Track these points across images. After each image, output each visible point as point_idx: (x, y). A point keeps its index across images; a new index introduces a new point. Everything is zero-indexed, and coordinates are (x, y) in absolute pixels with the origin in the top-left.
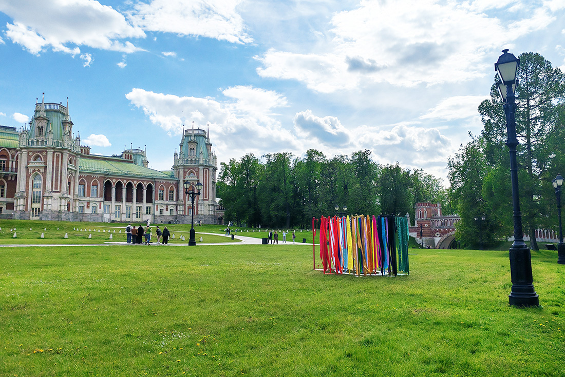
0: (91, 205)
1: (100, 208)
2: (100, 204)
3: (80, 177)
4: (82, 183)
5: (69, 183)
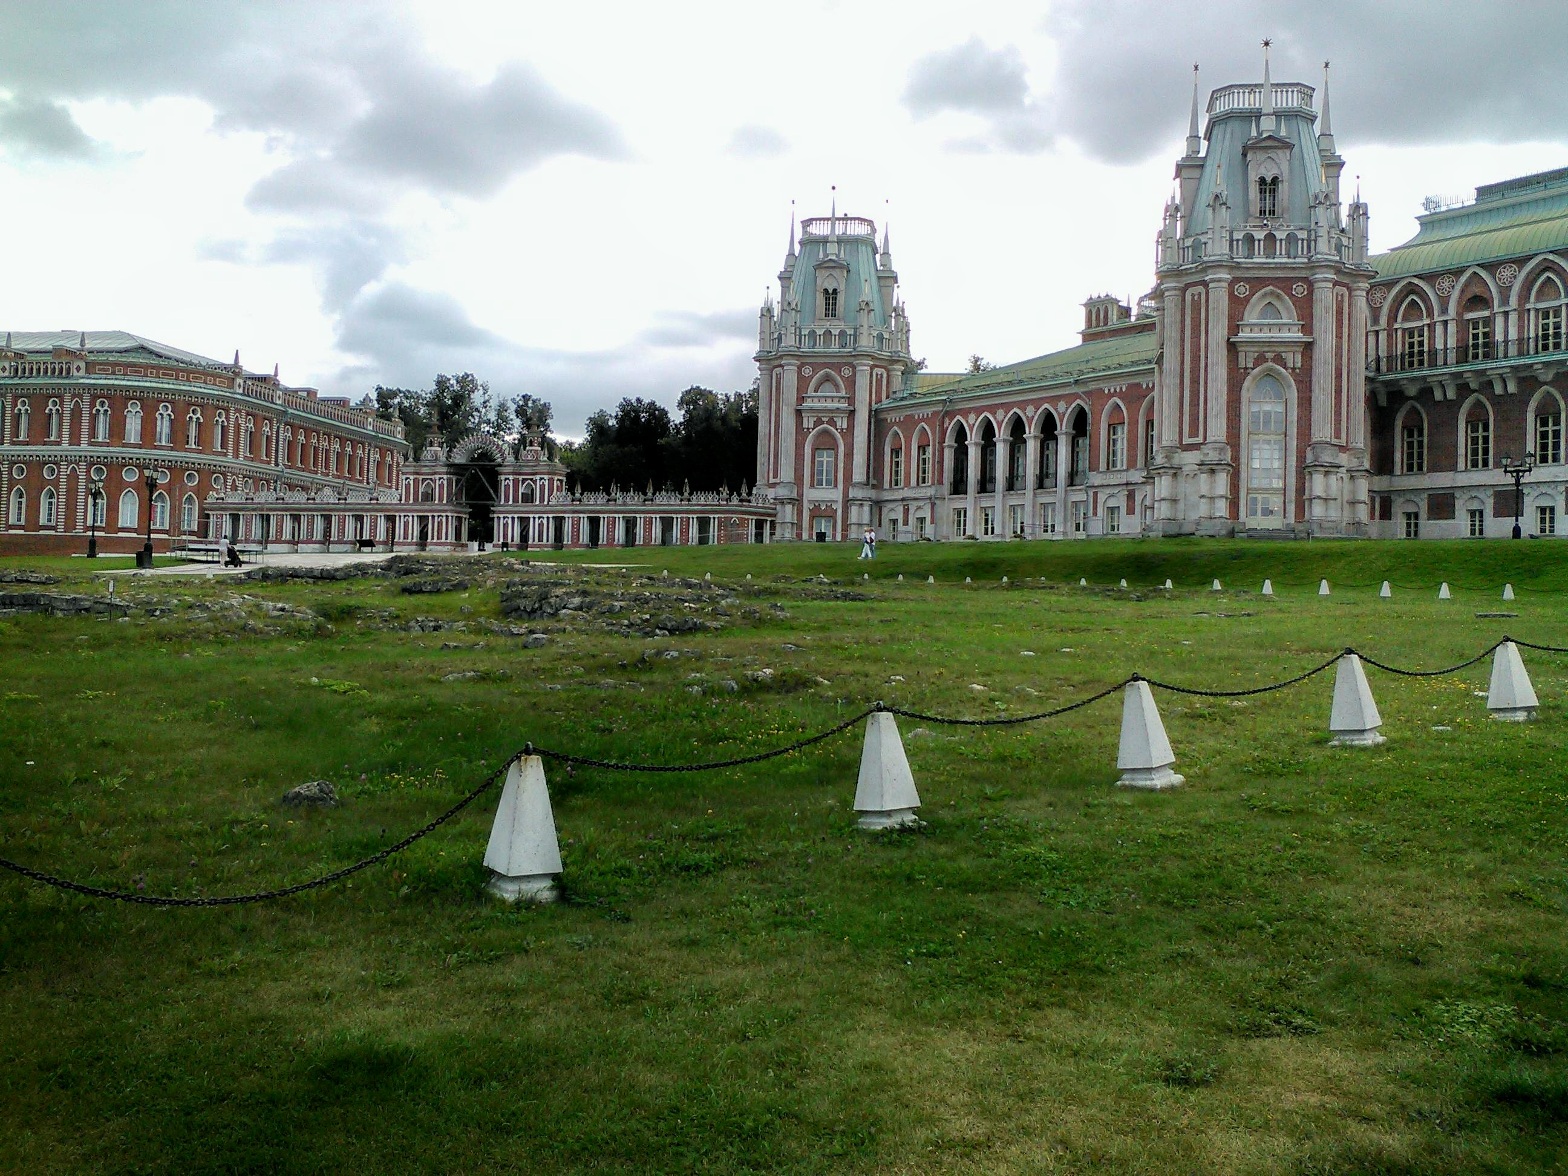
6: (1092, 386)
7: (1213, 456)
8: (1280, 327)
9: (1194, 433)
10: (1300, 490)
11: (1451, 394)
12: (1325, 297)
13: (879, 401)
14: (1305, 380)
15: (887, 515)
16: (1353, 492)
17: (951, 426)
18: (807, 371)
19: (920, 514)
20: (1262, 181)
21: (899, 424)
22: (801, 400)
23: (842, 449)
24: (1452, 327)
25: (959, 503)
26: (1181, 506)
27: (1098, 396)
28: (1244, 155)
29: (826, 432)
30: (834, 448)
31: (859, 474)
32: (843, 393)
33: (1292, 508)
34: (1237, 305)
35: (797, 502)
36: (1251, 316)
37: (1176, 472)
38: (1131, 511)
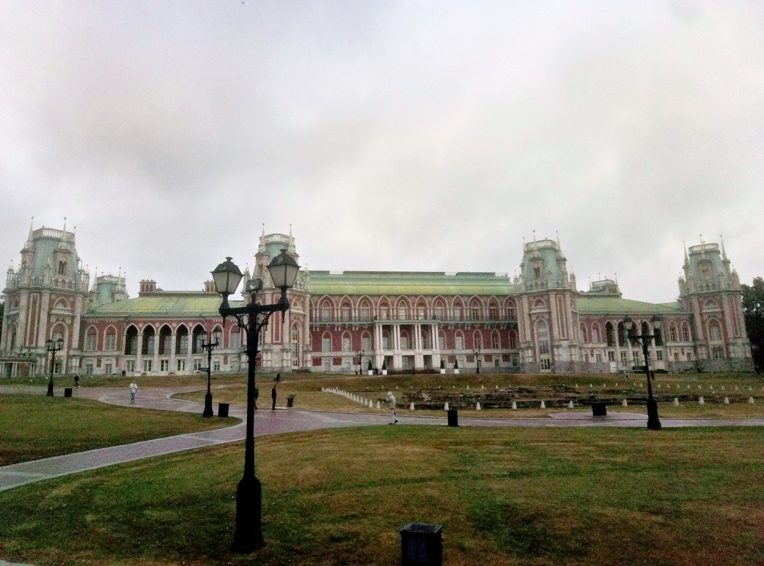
0: (596, 352)
1: (605, 356)
2: (605, 350)
3: (580, 320)
4: (582, 327)
7: (288, 347)
9: (277, 339)
10: (303, 358)
12: (307, 302)
13: (85, 314)
14: (303, 326)
15: (86, 363)
17: (127, 327)
18: (53, 297)
19: (108, 363)
21: (96, 324)
22: (50, 309)
23: (67, 332)
26: (273, 362)
29: (60, 325)
30: (62, 332)
31: (75, 344)
32: (69, 308)
35: (46, 356)
36: (292, 305)
37: (272, 351)
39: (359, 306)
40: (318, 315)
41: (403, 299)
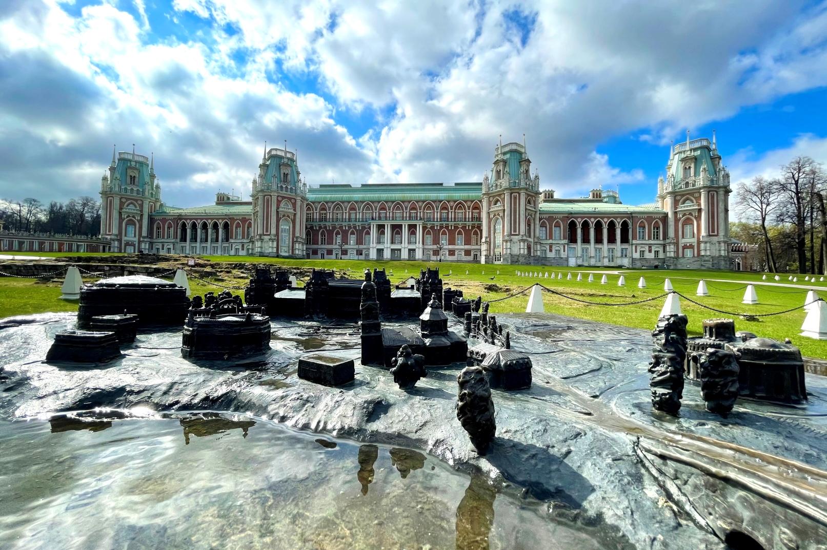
0: (554, 248)
1: (564, 251)
2: (564, 246)
3: (540, 219)
4: (543, 225)
5: (529, 225)
6: (231, 217)
7: (273, 237)
8: (289, 209)
9: (267, 231)
10: (293, 247)
11: (318, 228)
12: (299, 203)
13: (151, 212)
14: (294, 222)
15: (155, 247)
16: (303, 248)
17: (180, 223)
18: (124, 200)
19: (168, 247)
20: (284, 174)
21: (160, 220)
22: (121, 208)
23: (137, 226)
24: (318, 214)
25: (183, 244)
26: (263, 249)
27: (232, 219)
28: (280, 166)
29: (131, 220)
30: (135, 225)
31: (144, 233)
32: (138, 208)
33: (290, 251)
34: (279, 202)
35: (120, 241)
36: (282, 205)
37: (262, 240)
38: (243, 249)
39: (363, 210)
40: (331, 217)
41: (398, 205)
